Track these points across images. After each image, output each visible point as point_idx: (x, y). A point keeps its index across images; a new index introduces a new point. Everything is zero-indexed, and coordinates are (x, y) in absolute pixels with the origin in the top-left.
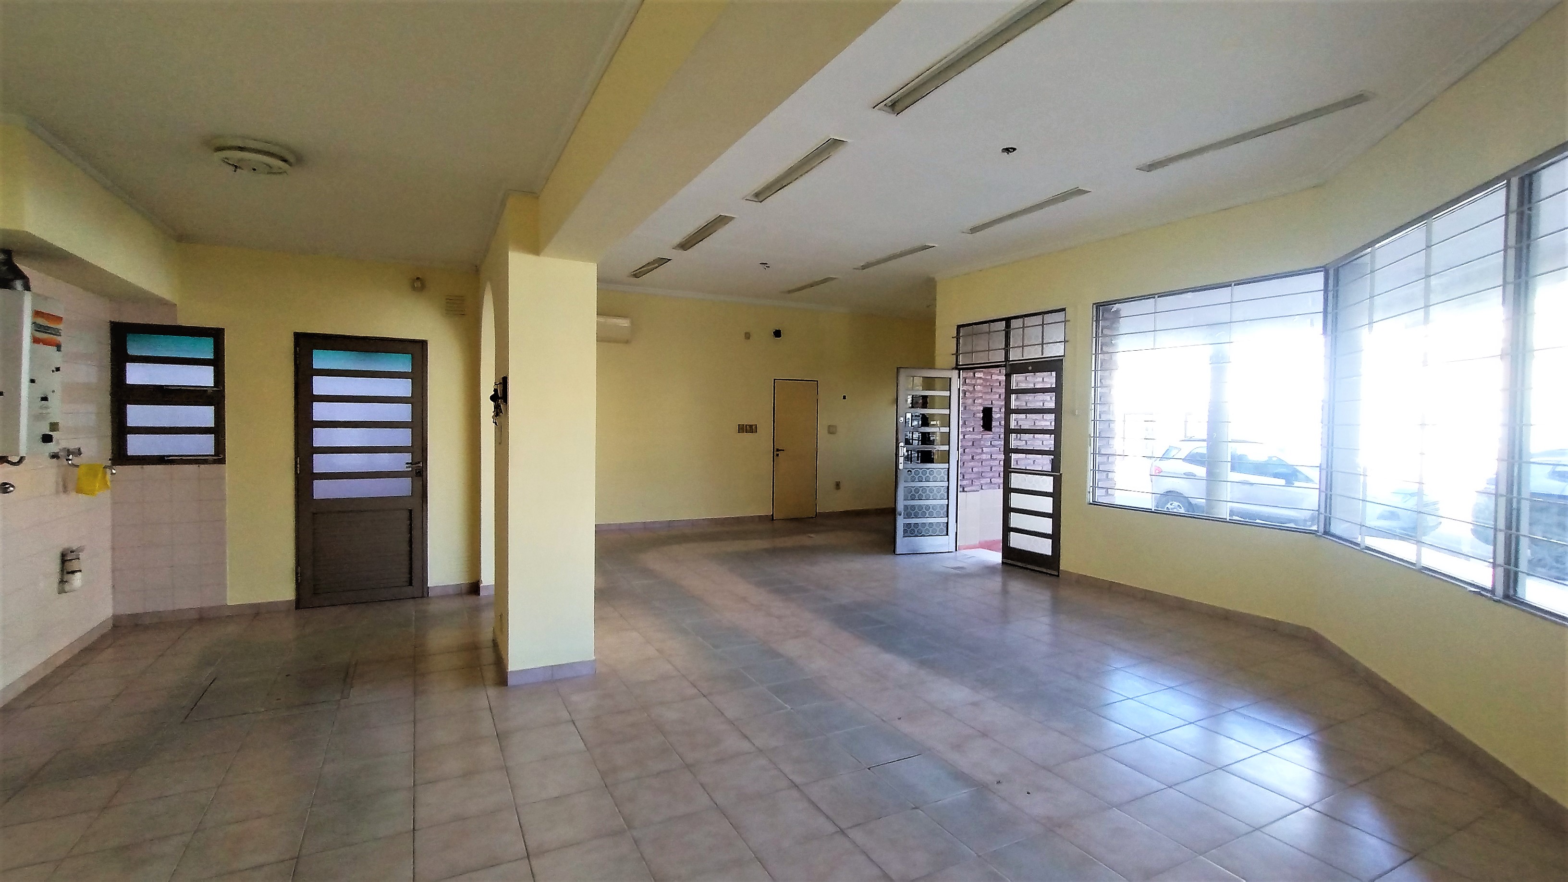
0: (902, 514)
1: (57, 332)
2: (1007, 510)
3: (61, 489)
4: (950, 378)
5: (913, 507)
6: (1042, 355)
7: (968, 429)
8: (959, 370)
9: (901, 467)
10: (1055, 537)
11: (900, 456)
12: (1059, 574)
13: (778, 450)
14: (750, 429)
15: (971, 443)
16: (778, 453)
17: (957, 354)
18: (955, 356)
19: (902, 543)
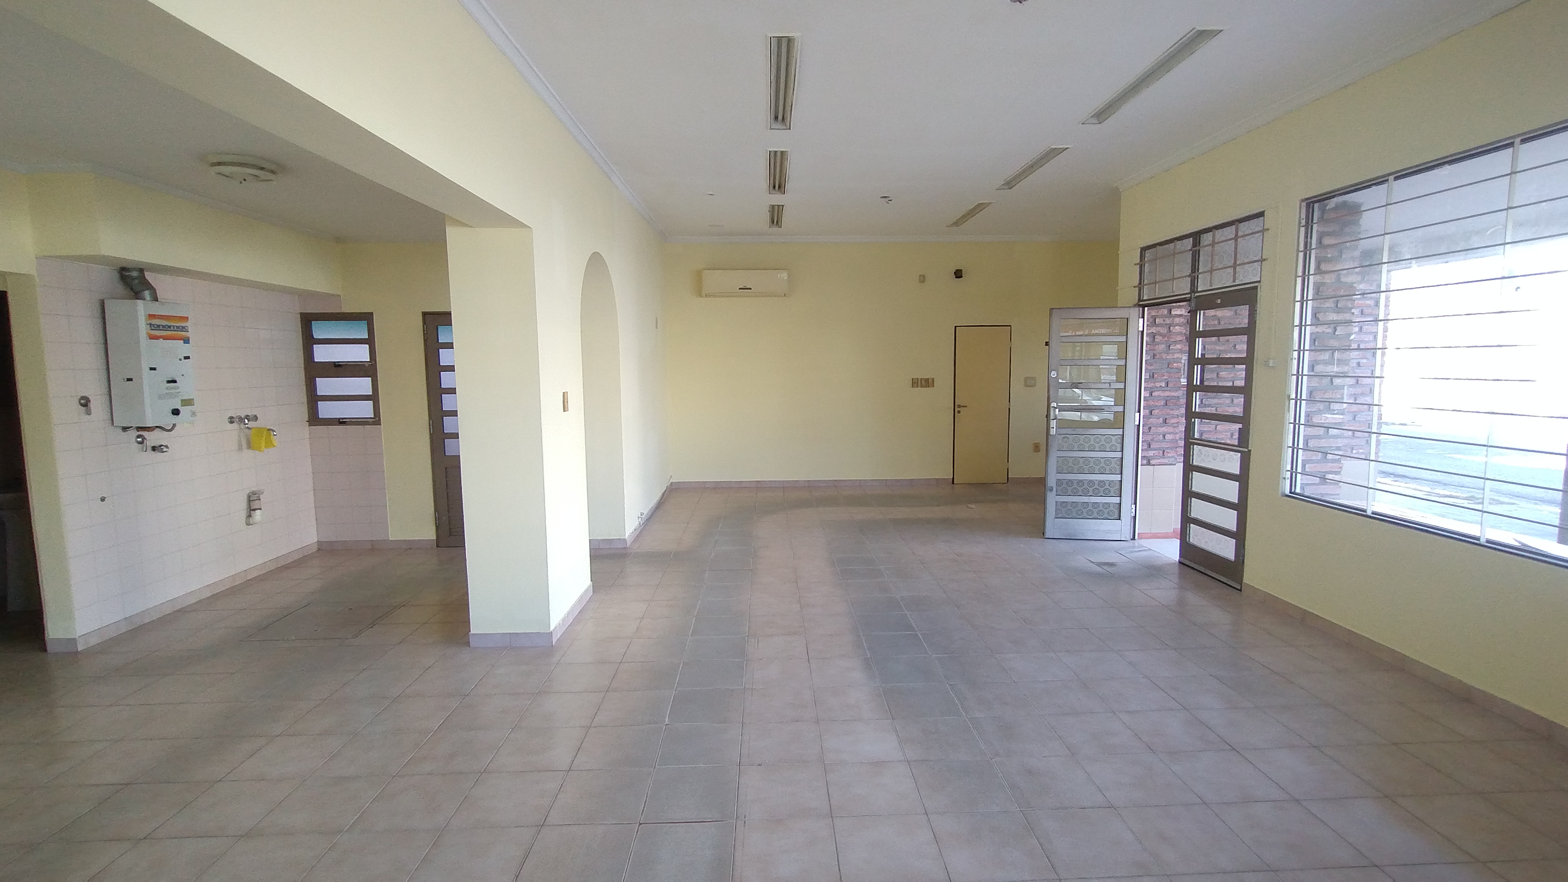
0: (1054, 489)
1: (184, 329)
2: (1188, 494)
3: (244, 445)
4: (1128, 318)
5: (1070, 482)
6: (1234, 281)
7: (1158, 385)
8: (1144, 307)
9: (1053, 432)
10: (1239, 536)
11: (1052, 418)
12: (1241, 589)
13: (959, 406)
14: (928, 383)
15: (1163, 403)
16: (959, 409)
17: (1140, 286)
18: (1137, 289)
19: (1053, 526)
